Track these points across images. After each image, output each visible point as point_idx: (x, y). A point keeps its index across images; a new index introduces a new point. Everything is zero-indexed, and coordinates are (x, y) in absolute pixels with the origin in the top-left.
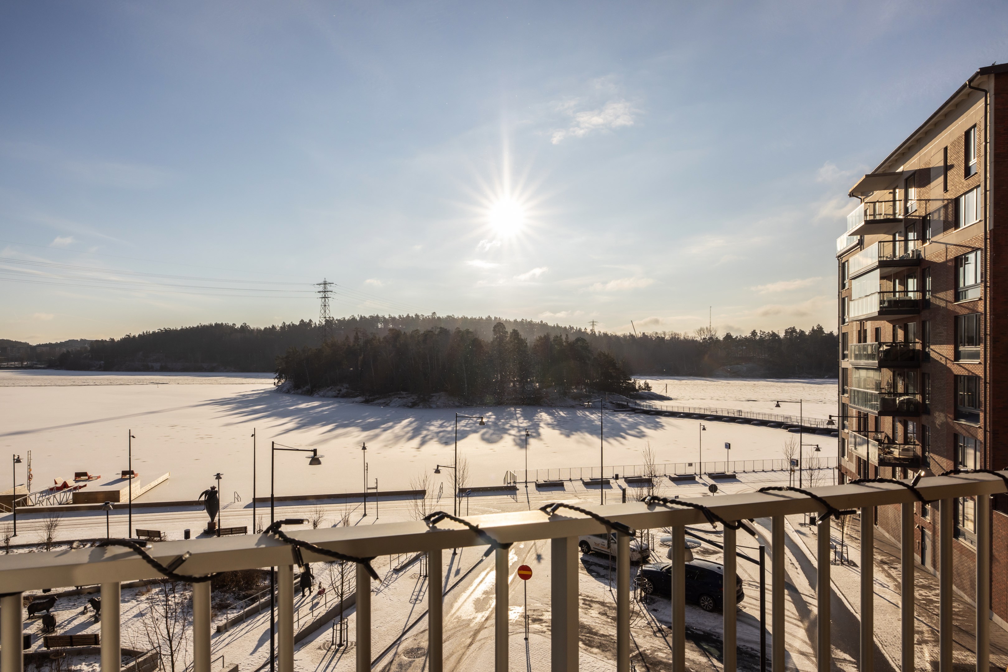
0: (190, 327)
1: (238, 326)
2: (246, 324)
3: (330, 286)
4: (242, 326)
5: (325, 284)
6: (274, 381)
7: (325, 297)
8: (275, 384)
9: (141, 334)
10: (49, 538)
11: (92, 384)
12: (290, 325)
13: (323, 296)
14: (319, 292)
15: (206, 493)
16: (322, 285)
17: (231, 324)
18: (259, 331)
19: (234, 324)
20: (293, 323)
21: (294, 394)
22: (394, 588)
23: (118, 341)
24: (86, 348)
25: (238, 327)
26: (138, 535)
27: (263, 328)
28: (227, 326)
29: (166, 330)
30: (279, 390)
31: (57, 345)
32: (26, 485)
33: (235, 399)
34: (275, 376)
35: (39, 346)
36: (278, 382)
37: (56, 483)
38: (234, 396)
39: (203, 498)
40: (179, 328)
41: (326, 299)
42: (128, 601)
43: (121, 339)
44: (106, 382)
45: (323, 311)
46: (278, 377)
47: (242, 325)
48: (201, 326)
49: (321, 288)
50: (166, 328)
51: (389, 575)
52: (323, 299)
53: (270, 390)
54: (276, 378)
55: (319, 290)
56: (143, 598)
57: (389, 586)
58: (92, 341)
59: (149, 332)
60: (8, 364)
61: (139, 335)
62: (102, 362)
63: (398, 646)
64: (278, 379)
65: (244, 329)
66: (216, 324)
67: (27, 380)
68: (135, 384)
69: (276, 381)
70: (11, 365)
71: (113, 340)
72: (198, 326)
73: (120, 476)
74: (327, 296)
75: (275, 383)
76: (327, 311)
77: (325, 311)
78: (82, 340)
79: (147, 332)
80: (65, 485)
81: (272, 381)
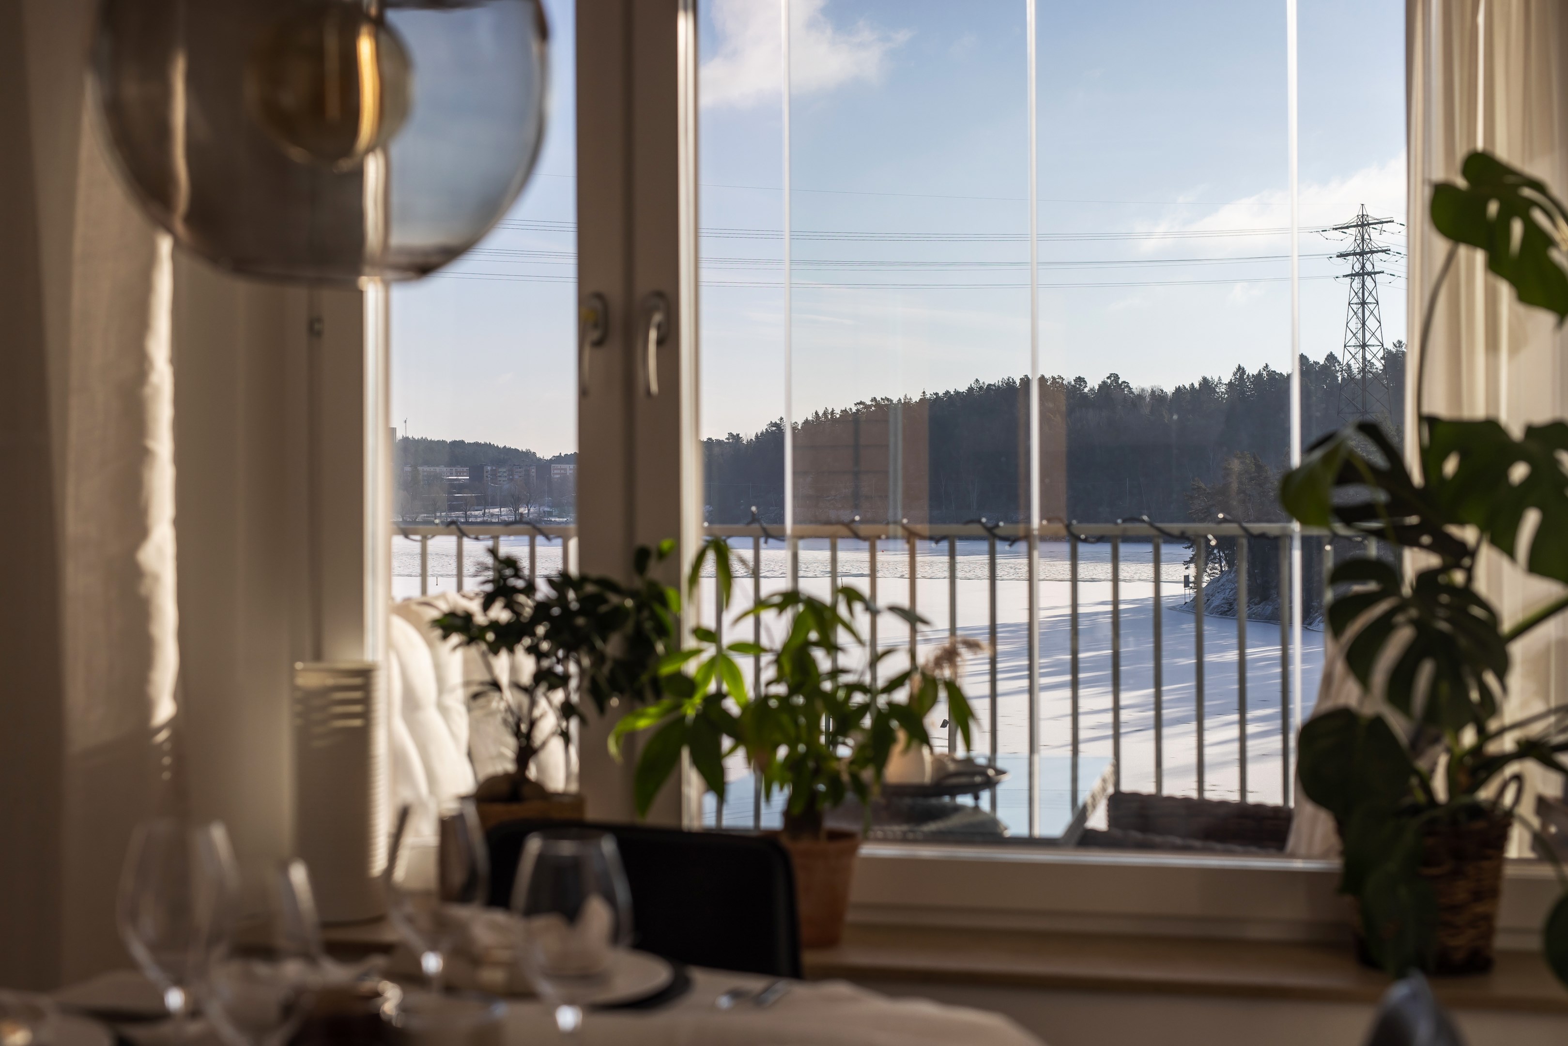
0: (947, 392)
1: (1093, 382)
2: (1116, 377)
3: (1382, 231)
4: (1104, 386)
5: (1363, 224)
6: (1187, 572)
7: (1362, 274)
8: (1186, 582)
9: (810, 418)
12: (1260, 374)
13: (1357, 268)
14: (1342, 255)
16: (1353, 231)
18: (1158, 397)
19: (1080, 379)
20: (1272, 368)
21: (1245, 614)
25: (1092, 390)
27: (1169, 389)
28: (1059, 385)
29: (878, 404)
30: (1200, 604)
36: (1199, 577)
41: (1369, 281)
43: (757, 436)
45: (1355, 325)
46: (1201, 557)
47: (1104, 382)
48: (981, 388)
49: (1348, 241)
50: (879, 399)
52: (1357, 281)
54: (1197, 560)
55: (1343, 249)
59: (832, 413)
60: (484, 514)
61: (806, 422)
64: (1200, 563)
65: (1112, 391)
69: (1197, 571)
70: (492, 515)
71: (737, 438)
72: (971, 389)
74: (1369, 267)
75: (1187, 578)
76: (1371, 323)
77: (1364, 324)
79: (825, 413)
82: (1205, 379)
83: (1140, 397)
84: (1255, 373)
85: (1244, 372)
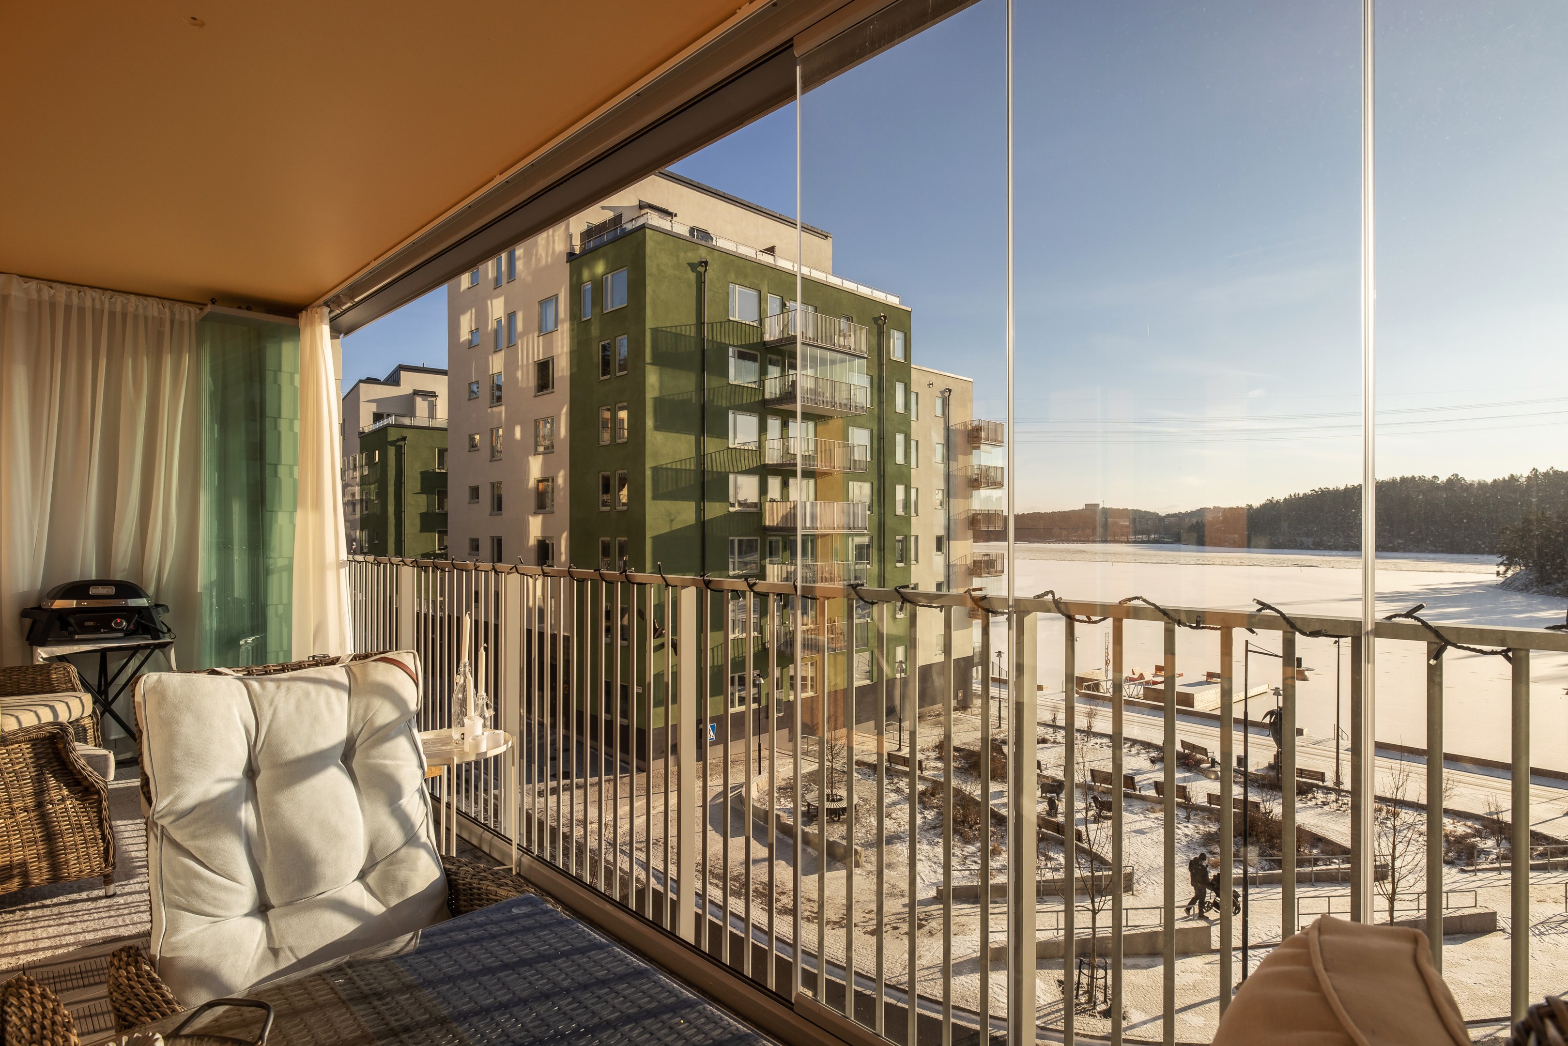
1: (1443, 479)
2: (1457, 475)
4: (1449, 480)
6: (1499, 569)
8: (1498, 574)
9: (1287, 497)
10: (1090, 727)
11: (1218, 563)
12: (1547, 472)
15: (1271, 713)
17: (1429, 476)
18: (1482, 486)
19: (1435, 477)
20: (1555, 468)
21: (1537, 592)
22: (1553, 942)
23: (1257, 508)
24: (1218, 517)
25: (1442, 482)
26: (1182, 747)
28: (1422, 480)
29: (1322, 491)
30: (1508, 586)
31: (1187, 514)
32: (1103, 670)
33: (1416, 594)
34: (1500, 560)
35: (1169, 516)
36: (1506, 571)
37: (1134, 674)
38: (1416, 589)
39: (1267, 720)
40: (1342, 487)
42: (1136, 814)
43: (1260, 505)
44: (1236, 562)
46: (1506, 562)
47: (1450, 478)
50: (1322, 488)
51: (1555, 919)
53: (1489, 583)
54: (1502, 563)
56: (1152, 816)
57: (1543, 937)
58: (1225, 509)
59: (1298, 495)
61: (1285, 499)
62: (1236, 536)
63: (1501, 1029)
64: (1505, 565)
65: (1454, 483)
66: (1403, 480)
67: (1150, 556)
68: (1272, 565)
69: (1502, 569)
71: (1251, 507)
73: (1204, 678)
75: (1499, 572)
78: (1215, 507)
79: (1295, 495)
80: (1141, 676)
81: (1495, 569)
82: (1512, 475)
83: (1471, 485)
84: (1545, 471)
85: (1537, 471)
